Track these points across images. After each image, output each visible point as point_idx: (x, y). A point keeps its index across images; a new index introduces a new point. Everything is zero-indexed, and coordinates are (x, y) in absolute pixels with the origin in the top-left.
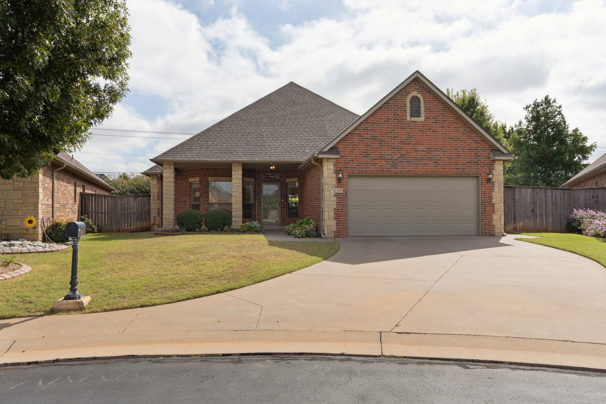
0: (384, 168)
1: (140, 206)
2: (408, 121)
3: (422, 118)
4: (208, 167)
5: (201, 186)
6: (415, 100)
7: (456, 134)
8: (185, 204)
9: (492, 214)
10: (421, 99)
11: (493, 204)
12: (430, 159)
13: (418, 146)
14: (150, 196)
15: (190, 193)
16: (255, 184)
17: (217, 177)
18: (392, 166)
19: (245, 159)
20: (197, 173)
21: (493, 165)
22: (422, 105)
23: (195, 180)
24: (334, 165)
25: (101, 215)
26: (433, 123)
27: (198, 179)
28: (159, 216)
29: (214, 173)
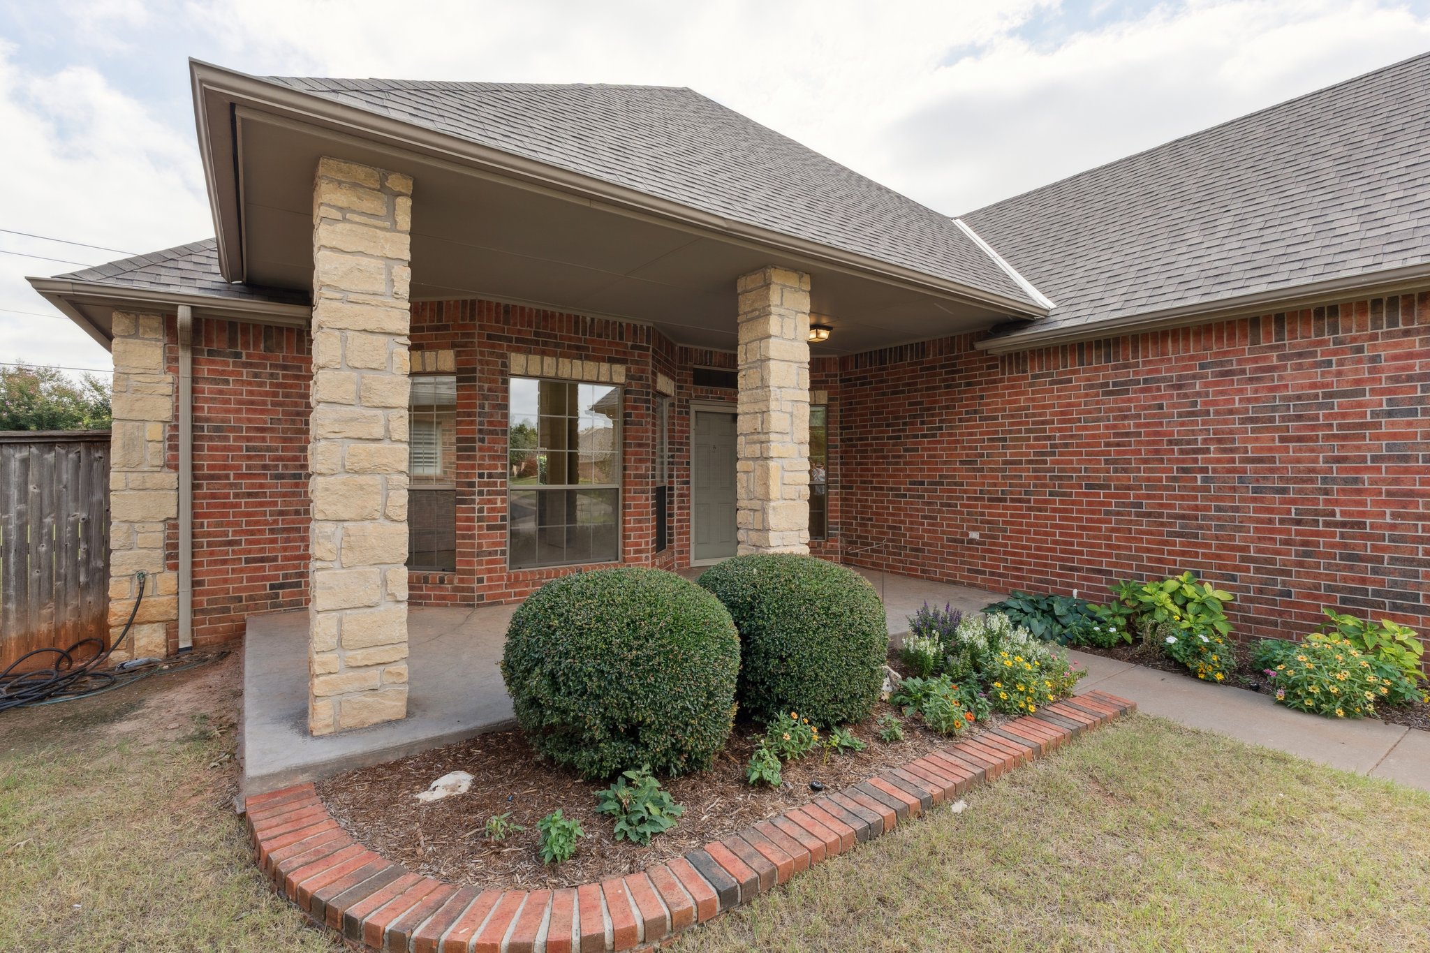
4: (511, 303)
5: (469, 397)
17: (554, 354)
20: (437, 328)
27: (444, 360)
28: (175, 567)
29: (536, 334)
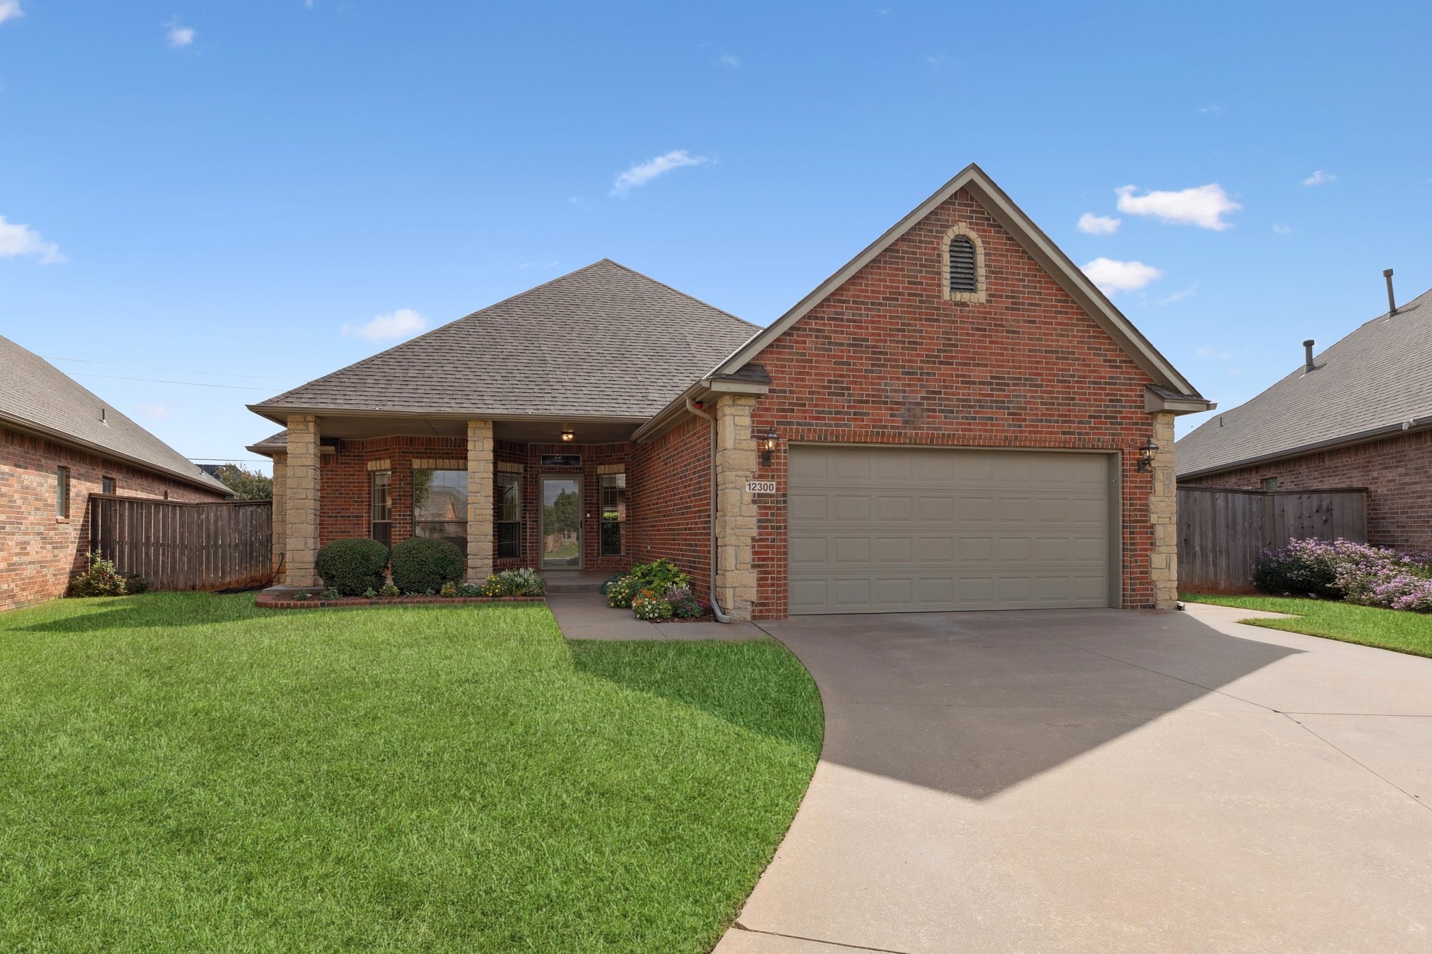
0: (885, 427)
1: (249, 528)
2: (946, 303)
3: (981, 296)
4: (413, 436)
5: (395, 480)
6: (962, 246)
7: (1063, 342)
8: (357, 524)
9: (1148, 553)
10: (978, 243)
11: (1152, 526)
12: (1001, 405)
13: (970, 371)
14: (271, 503)
15: (370, 498)
16: (525, 478)
17: (435, 458)
18: (905, 422)
19: (499, 410)
20: (385, 450)
21: (1151, 424)
22: (981, 259)
23: (381, 467)
24: (752, 416)
25: (148, 548)
26: (1007, 308)
27: (386, 464)
29: (426, 449)
